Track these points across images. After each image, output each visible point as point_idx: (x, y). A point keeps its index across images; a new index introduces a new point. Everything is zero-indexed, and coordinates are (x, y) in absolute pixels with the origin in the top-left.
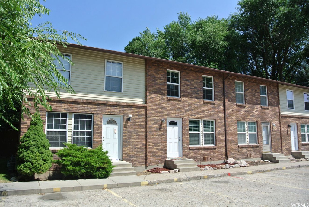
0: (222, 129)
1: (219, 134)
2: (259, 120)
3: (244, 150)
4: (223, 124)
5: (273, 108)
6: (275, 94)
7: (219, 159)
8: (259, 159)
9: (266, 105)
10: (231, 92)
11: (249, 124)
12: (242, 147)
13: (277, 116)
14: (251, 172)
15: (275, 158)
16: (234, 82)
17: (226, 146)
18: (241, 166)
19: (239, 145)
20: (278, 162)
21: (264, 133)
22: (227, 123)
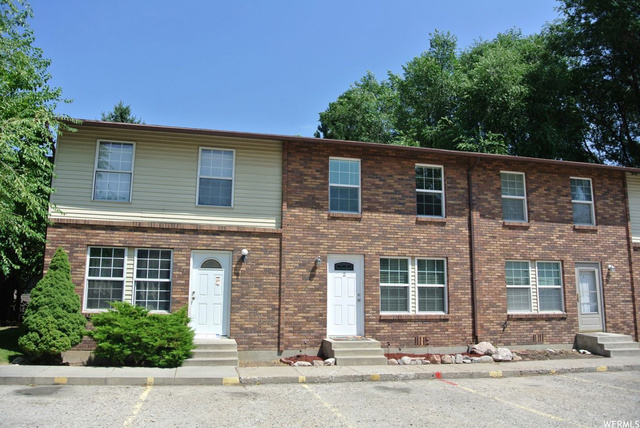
0: (463, 279)
1: (457, 289)
2: (568, 258)
3: (524, 326)
4: (468, 266)
5: (610, 229)
6: (614, 196)
7: (455, 344)
9: (590, 222)
10: (489, 196)
11: (540, 266)
12: (520, 319)
13: (621, 246)
15: (602, 346)
16: (499, 175)
17: (473, 315)
18: (496, 361)
19: (509, 313)
20: (607, 355)
21: (584, 289)
22: (476, 264)
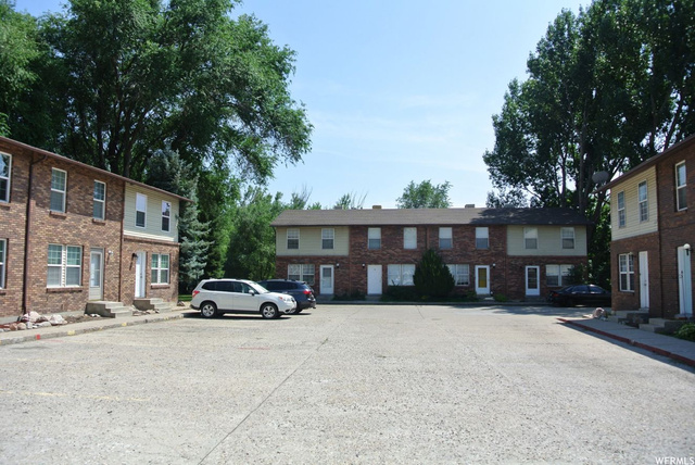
0: (19, 258)
1: (13, 267)
2: (87, 244)
3: (57, 297)
4: (23, 247)
5: (113, 223)
6: (117, 199)
7: (9, 314)
8: (81, 313)
9: (101, 217)
10: (42, 188)
11: (69, 249)
12: (54, 292)
13: (117, 237)
14: (73, 332)
15: (109, 310)
16: (51, 170)
17: (24, 290)
18: (53, 325)
19: (48, 287)
20: (113, 316)
21: (93, 267)
22: (29, 246)
